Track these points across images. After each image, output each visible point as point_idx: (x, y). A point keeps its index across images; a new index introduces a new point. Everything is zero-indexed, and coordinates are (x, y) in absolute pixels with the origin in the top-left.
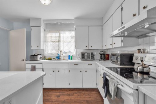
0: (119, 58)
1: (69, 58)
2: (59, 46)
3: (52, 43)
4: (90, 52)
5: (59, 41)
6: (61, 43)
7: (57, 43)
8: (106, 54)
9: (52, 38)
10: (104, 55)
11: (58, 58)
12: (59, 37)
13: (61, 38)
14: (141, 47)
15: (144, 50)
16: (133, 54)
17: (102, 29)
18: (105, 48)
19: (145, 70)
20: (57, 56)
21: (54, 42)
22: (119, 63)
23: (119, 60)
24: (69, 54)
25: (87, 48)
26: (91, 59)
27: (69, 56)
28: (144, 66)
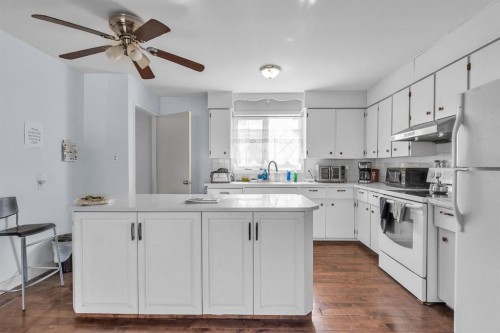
0: (404, 175)
1: (289, 178)
2: (265, 151)
3: (249, 144)
4: (339, 165)
5: (265, 140)
6: (270, 146)
7: (260, 145)
8: (374, 170)
9: (251, 133)
10: (369, 170)
11: (264, 177)
12: (265, 131)
13: (270, 133)
14: (440, 158)
15: (444, 162)
16: (427, 169)
17: (365, 115)
18: (371, 155)
19: (441, 189)
20: (262, 172)
21: (253, 141)
22: (403, 183)
23: (404, 179)
24: (289, 170)
25: (332, 157)
26: (340, 179)
27: (289, 174)
28: (440, 185)
